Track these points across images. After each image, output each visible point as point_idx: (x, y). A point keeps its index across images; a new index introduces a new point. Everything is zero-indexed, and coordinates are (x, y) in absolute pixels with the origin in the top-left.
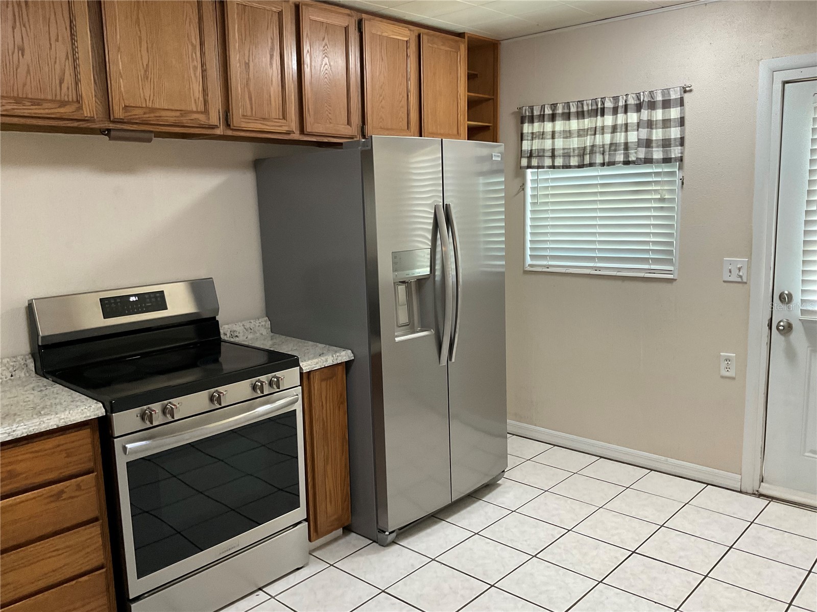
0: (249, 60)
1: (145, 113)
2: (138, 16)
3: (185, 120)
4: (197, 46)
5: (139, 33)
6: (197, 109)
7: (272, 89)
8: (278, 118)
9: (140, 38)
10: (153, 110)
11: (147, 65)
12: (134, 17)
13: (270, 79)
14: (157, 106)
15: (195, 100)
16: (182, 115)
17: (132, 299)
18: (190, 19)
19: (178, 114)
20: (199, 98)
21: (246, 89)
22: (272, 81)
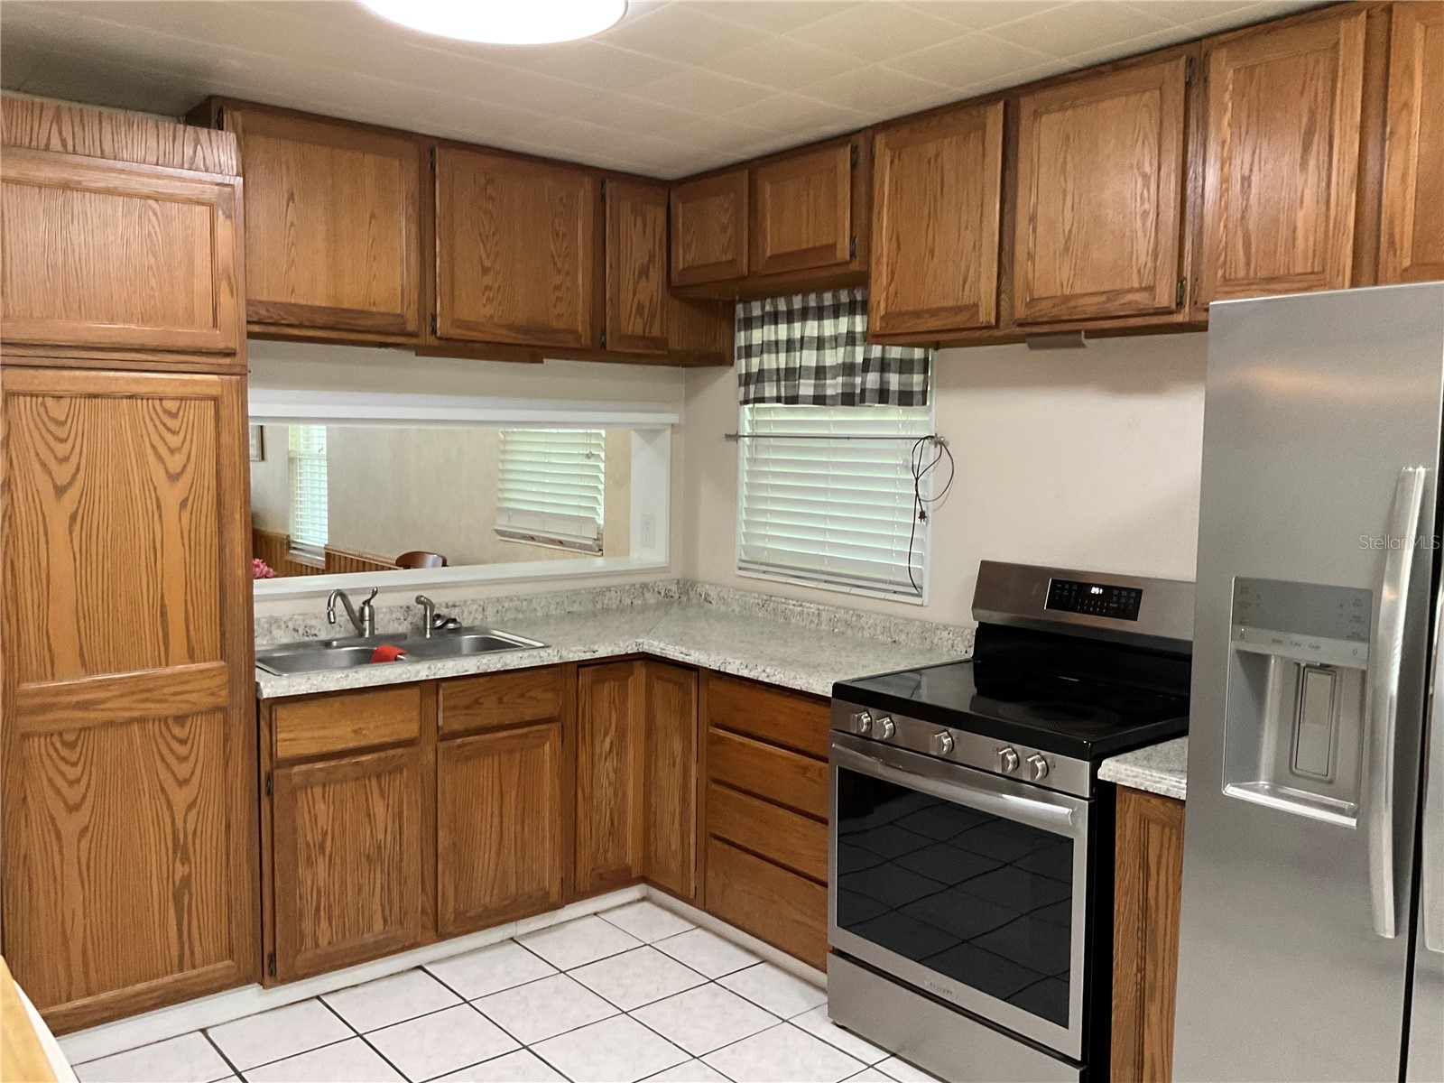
0: (1251, 170)
1: (1054, 306)
2: (1065, 158)
3: (1113, 308)
4: (1153, 177)
5: (1063, 184)
6: (1140, 283)
7: (1301, 215)
8: (1309, 270)
9: (1065, 190)
10: (1067, 299)
11: (1070, 231)
12: (1060, 162)
13: (1299, 195)
14: (1078, 290)
15: (1139, 271)
16: (1109, 300)
17: (1095, 590)
18: (1145, 134)
19: (1103, 298)
20: (1146, 264)
21: (1239, 228)
22: (1302, 196)
